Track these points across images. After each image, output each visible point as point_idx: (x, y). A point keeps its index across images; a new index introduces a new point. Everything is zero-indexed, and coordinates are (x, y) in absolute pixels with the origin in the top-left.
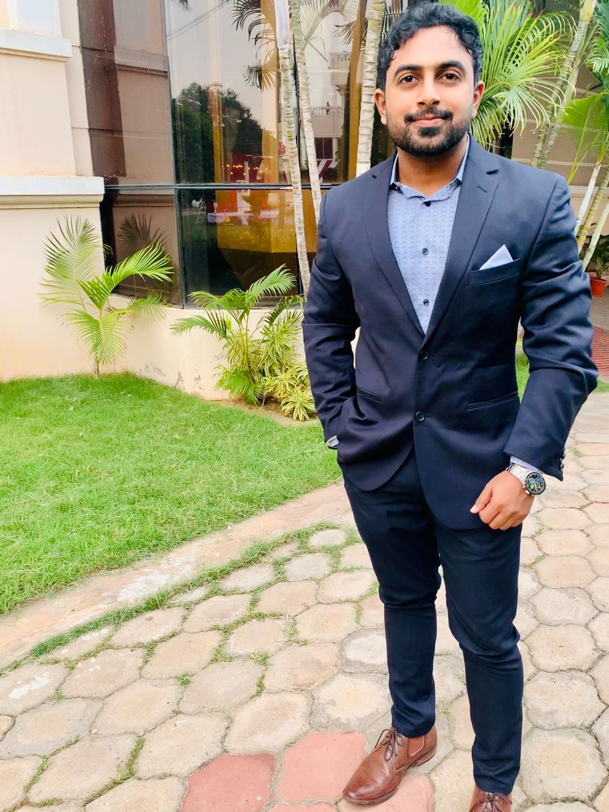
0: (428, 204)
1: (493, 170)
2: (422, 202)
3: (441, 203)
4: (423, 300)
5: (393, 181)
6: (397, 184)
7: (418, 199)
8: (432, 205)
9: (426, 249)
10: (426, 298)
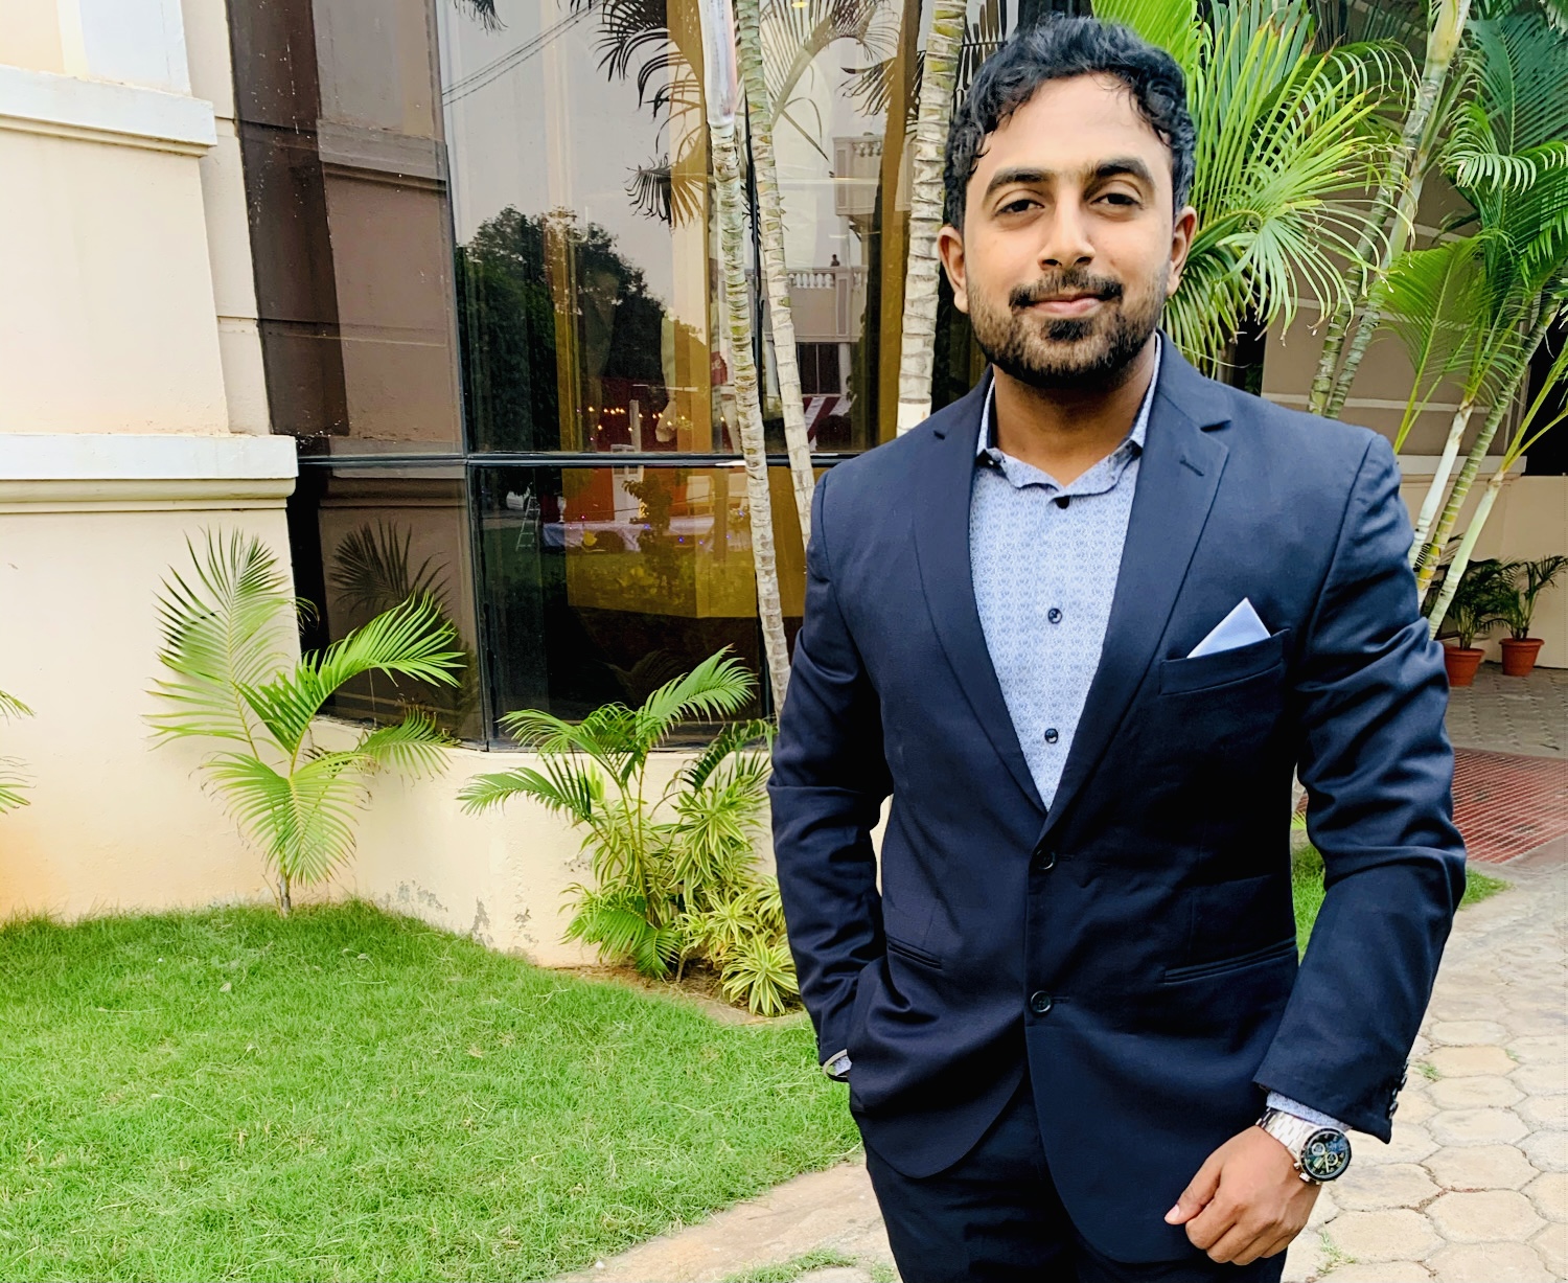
0: (1063, 502)
1: (1216, 420)
2: (1050, 498)
3: (1094, 501)
4: (1043, 732)
5: (982, 444)
6: (994, 452)
7: (1041, 492)
8: (1074, 505)
9: (1057, 611)
10: (1052, 726)
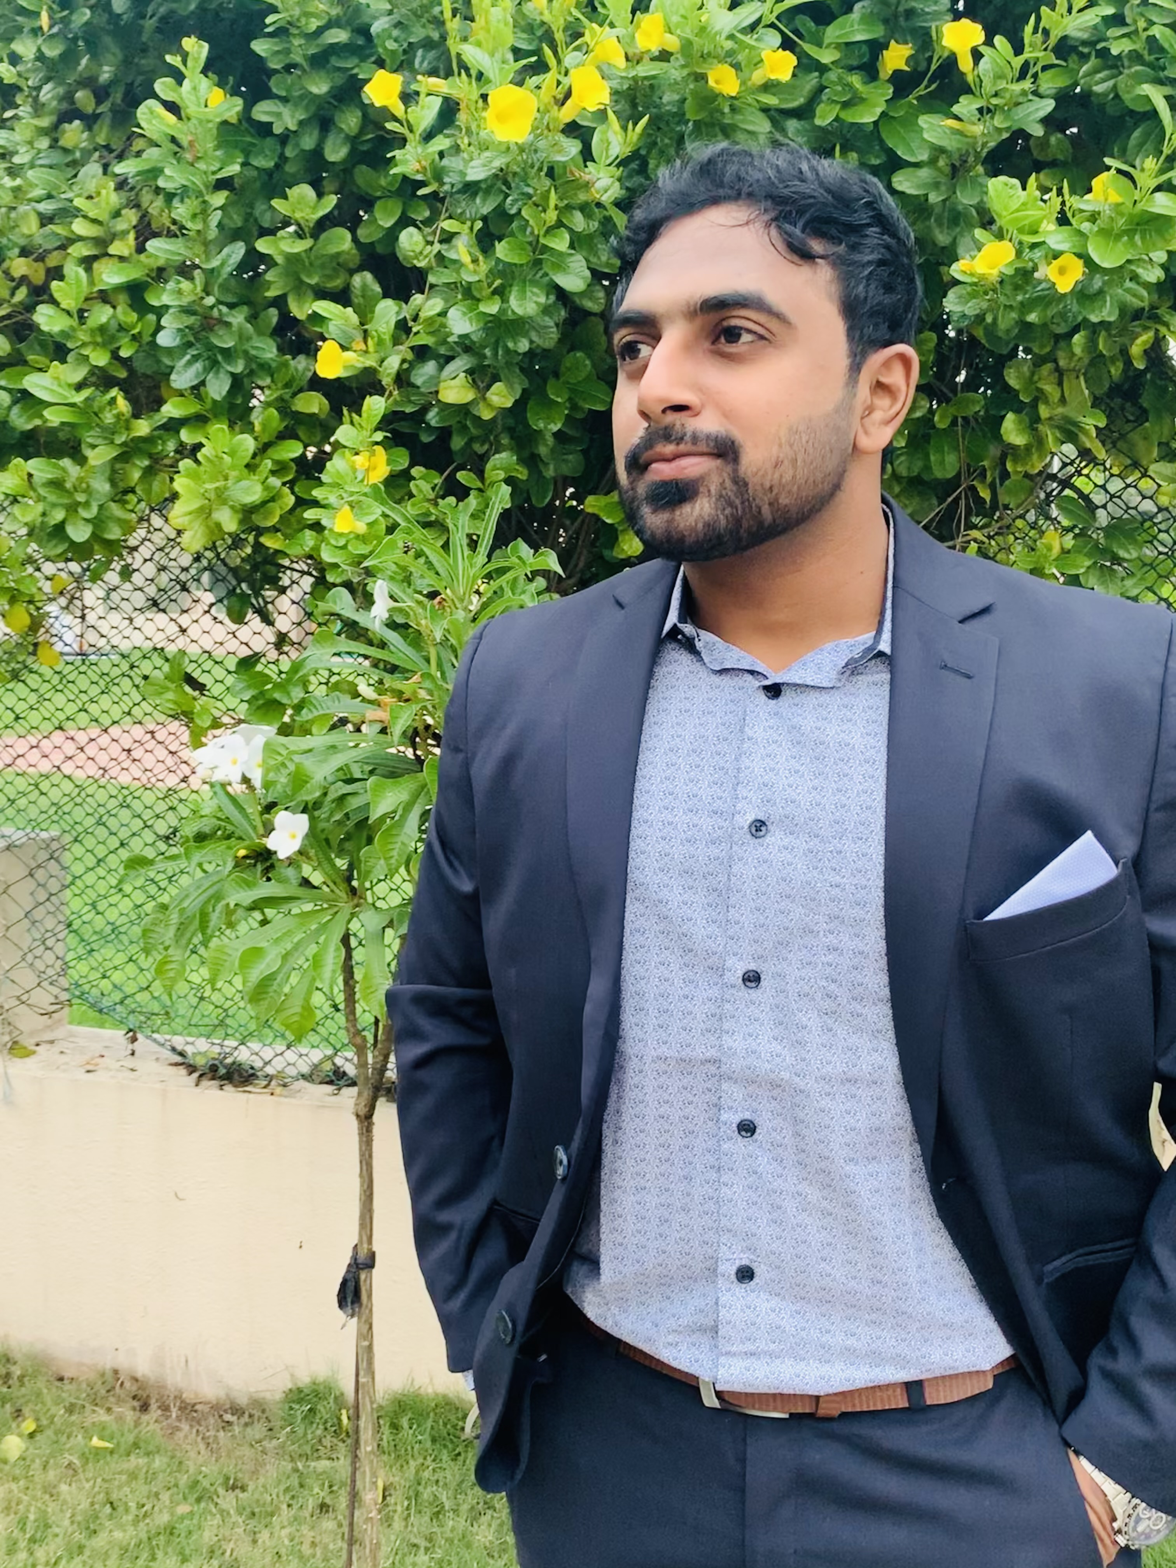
8: (787, 698)
